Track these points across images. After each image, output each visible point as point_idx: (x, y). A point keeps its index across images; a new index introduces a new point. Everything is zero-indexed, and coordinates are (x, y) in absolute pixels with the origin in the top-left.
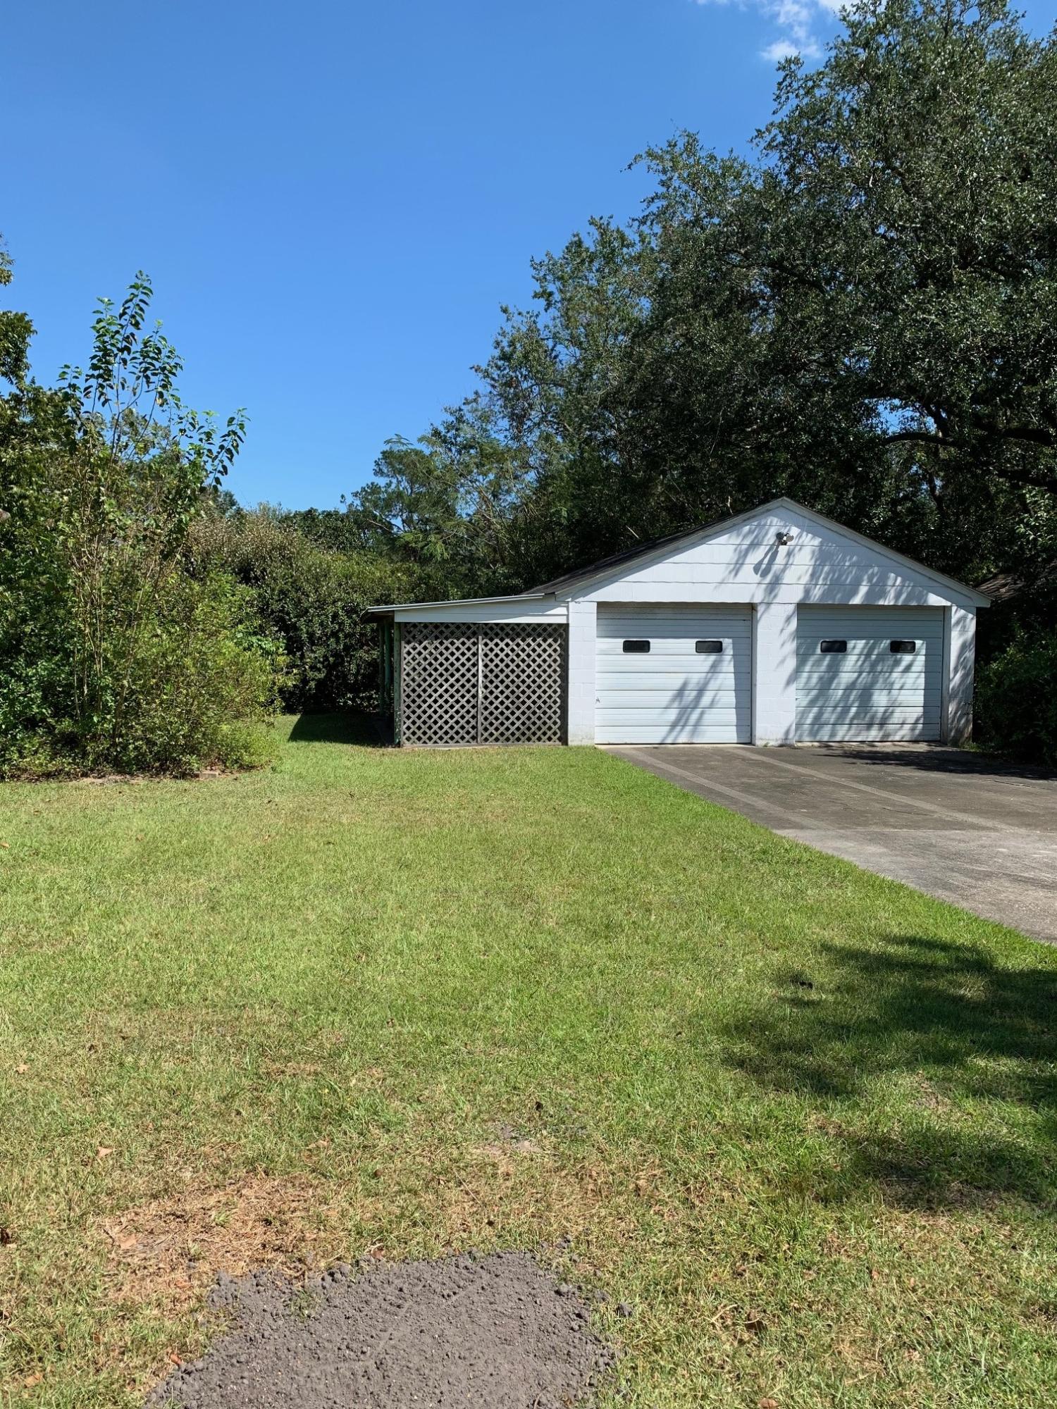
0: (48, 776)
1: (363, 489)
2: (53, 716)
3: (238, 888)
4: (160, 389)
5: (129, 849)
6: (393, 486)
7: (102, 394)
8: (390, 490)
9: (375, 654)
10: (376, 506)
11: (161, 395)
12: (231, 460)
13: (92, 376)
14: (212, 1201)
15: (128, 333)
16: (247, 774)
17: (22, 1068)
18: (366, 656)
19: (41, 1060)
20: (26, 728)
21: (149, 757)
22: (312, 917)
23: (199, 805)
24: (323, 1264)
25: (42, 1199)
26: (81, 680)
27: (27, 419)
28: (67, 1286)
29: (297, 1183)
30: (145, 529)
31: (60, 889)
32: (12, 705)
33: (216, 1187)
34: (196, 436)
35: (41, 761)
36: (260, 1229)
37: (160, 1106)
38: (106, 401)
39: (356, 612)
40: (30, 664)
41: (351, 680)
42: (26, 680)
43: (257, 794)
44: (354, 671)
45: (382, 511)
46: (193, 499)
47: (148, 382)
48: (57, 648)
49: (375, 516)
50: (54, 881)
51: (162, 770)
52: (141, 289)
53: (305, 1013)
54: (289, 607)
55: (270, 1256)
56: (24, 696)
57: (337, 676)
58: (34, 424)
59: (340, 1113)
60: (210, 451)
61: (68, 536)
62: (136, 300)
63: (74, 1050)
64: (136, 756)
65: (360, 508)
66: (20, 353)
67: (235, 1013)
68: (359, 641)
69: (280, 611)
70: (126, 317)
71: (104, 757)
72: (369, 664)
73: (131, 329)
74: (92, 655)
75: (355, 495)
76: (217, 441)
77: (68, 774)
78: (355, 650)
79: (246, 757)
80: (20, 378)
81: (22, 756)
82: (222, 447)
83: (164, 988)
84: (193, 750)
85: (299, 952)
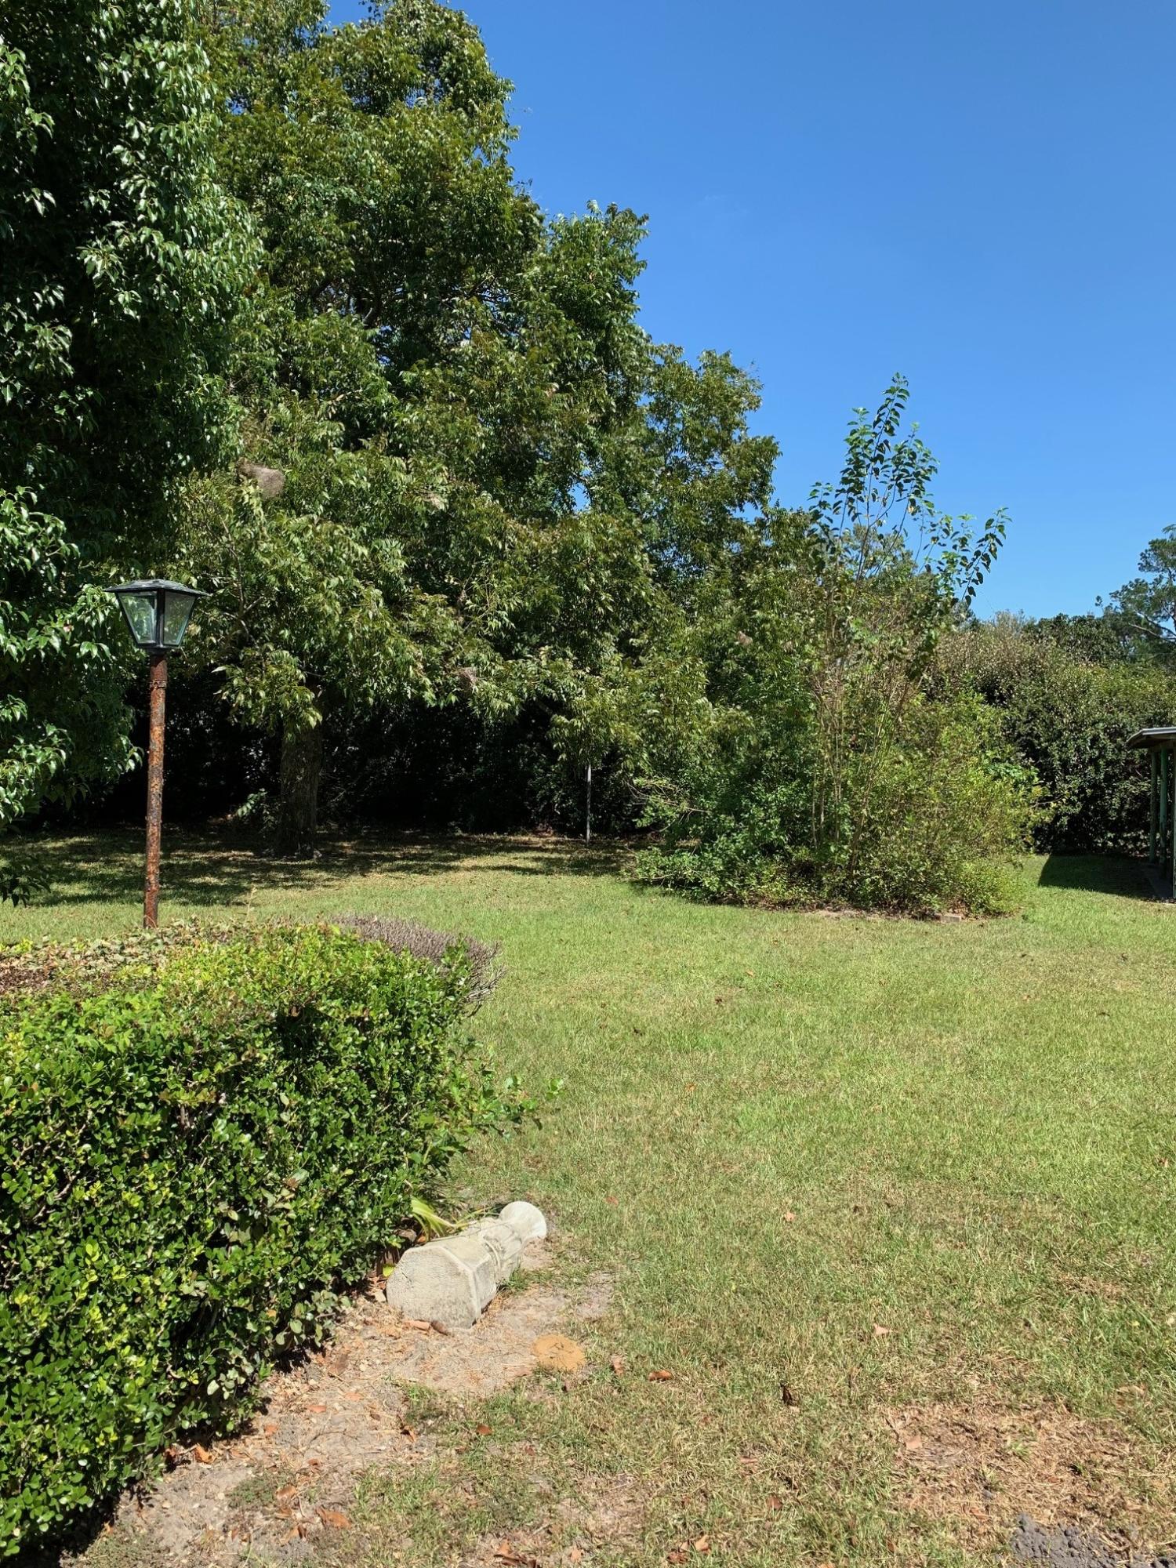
0: (784, 904)
1: (1125, 588)
2: (790, 844)
3: (998, 1053)
4: (913, 497)
5: (871, 993)
6: (1164, 582)
7: (852, 508)
8: (1160, 587)
9: (1145, 785)
10: (1140, 607)
11: (913, 502)
12: (987, 566)
13: (843, 491)
14: (1005, 1423)
15: (882, 441)
16: (993, 921)
17: (789, 1216)
18: (1132, 789)
19: (807, 1213)
20: (764, 854)
21: (886, 893)
22: (1093, 1103)
23: (943, 952)
24: (1151, 1546)
25: (820, 1366)
26: (818, 808)
27: (769, 543)
28: (853, 1473)
29: (1108, 1431)
30: (892, 648)
31: (806, 1027)
32: (752, 830)
33: (1009, 1407)
34: (950, 543)
35: (777, 889)
36: (1067, 1476)
37: (935, 1293)
38: (856, 515)
39: (1121, 735)
40: (770, 790)
41: (1113, 816)
42: (764, 805)
43: (1008, 944)
44: (1117, 806)
45: (1148, 612)
46: (944, 612)
47: (901, 490)
48: (795, 775)
49: (1139, 619)
50: (800, 1019)
51: (900, 908)
52: (898, 392)
53: (1098, 1219)
54: (1039, 729)
55: (1082, 1515)
56: (764, 821)
57: (1094, 811)
58: (776, 547)
59: (1157, 1357)
60: (964, 558)
61: (813, 658)
62: (891, 405)
63: (838, 1208)
64: (873, 892)
65: (1120, 611)
66: (766, 476)
67: (1011, 1201)
68: (1124, 769)
69: (1028, 734)
70: (881, 424)
71: (842, 890)
72: (1136, 798)
73: (885, 436)
74: (830, 782)
75: (1115, 595)
76: (972, 546)
77: (803, 904)
78: (1119, 780)
79: (993, 902)
80: (764, 502)
81: (759, 883)
82: (978, 553)
83: (927, 1156)
84: (934, 889)
85: (1082, 1141)
